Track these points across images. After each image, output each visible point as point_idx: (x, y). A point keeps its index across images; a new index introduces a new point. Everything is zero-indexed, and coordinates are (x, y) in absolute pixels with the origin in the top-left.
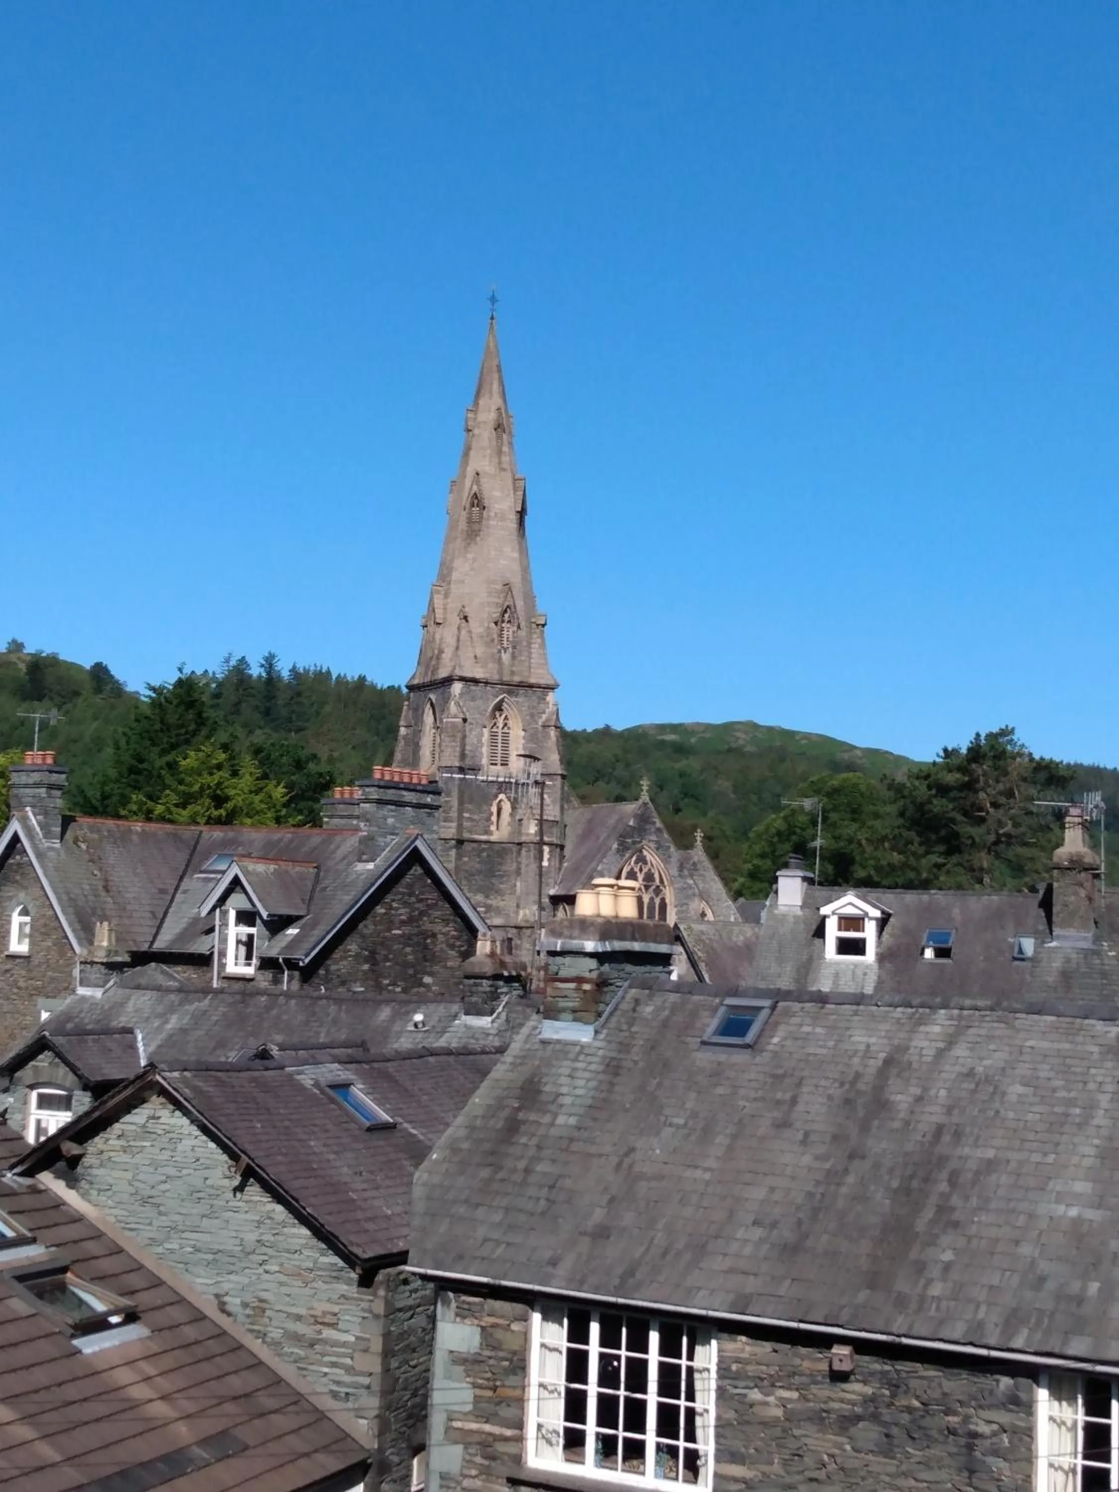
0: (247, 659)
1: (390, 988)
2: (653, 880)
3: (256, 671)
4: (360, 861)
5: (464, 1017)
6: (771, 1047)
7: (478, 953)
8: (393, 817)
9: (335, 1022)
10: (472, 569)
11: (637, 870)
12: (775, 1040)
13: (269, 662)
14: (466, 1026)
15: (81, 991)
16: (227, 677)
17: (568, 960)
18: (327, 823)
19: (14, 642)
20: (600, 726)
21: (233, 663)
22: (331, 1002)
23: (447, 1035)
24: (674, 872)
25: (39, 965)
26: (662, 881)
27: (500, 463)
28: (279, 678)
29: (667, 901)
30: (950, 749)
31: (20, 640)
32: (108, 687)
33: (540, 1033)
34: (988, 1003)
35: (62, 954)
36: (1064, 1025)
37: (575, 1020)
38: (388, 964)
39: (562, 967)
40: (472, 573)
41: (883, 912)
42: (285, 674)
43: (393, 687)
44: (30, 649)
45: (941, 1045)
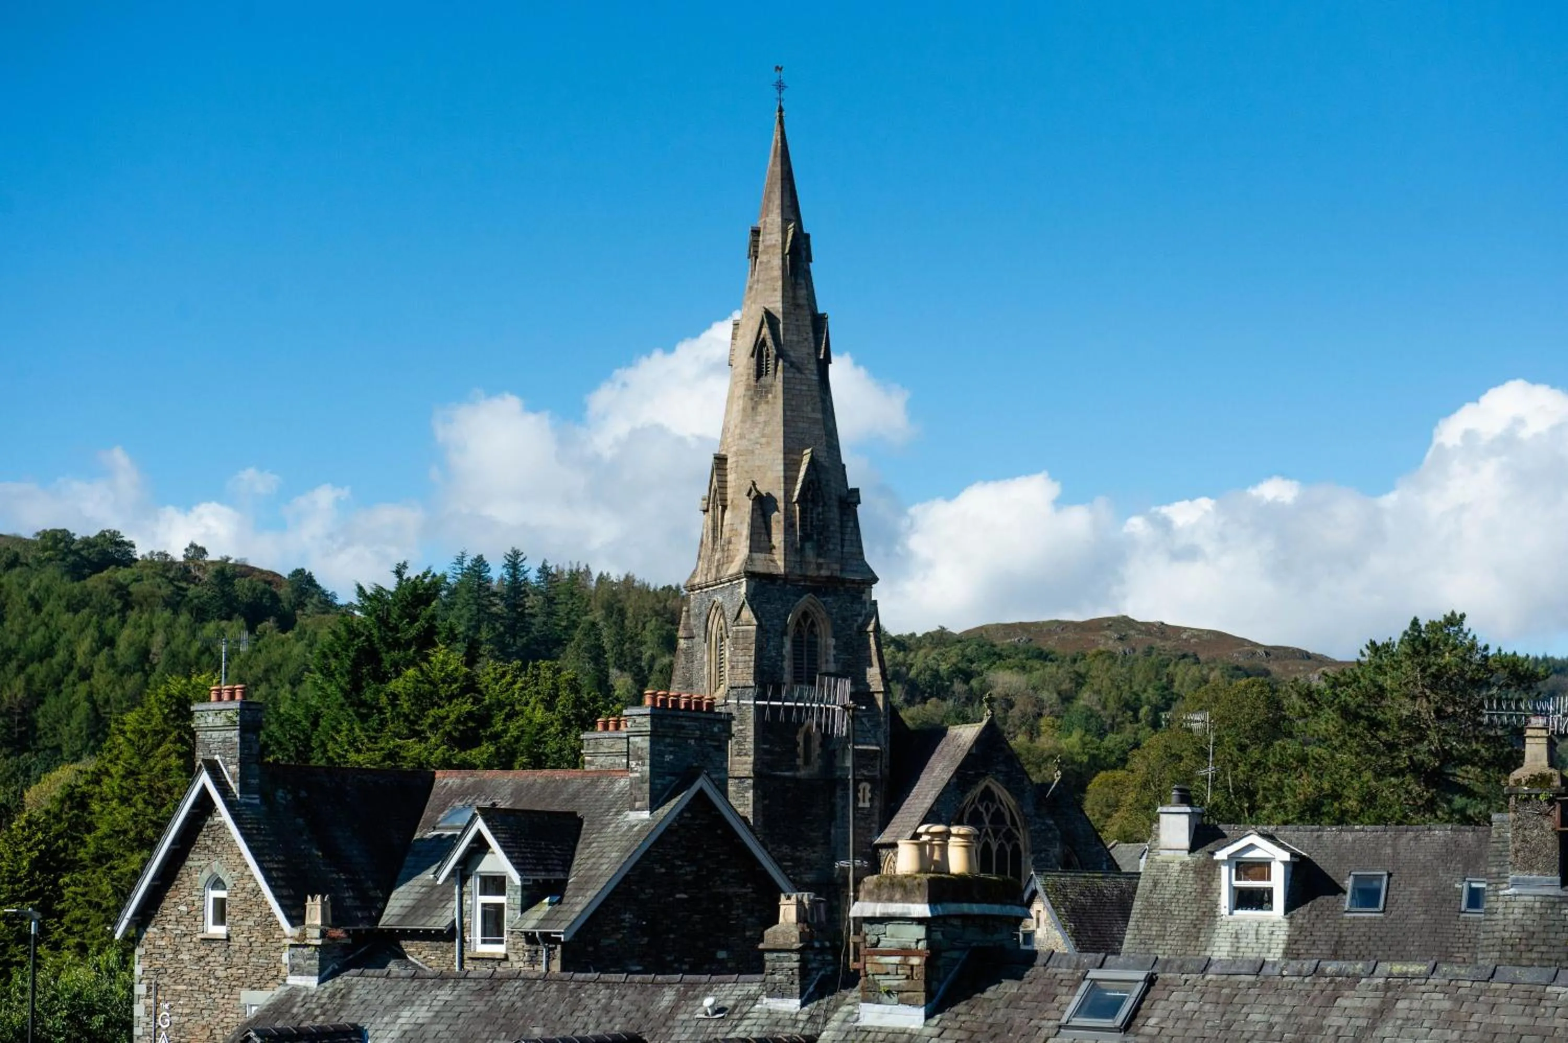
0: (485, 558)
1: (676, 965)
2: (1004, 822)
3: (497, 572)
4: (633, 809)
5: (765, 1000)
6: (1147, 1030)
7: (781, 920)
8: (671, 753)
9: (606, 1009)
10: (763, 436)
11: (981, 809)
12: (1152, 1021)
13: (514, 562)
14: (770, 1012)
15: (293, 980)
16: (461, 583)
17: (890, 928)
18: (591, 763)
19: (192, 546)
20: (933, 628)
21: (467, 563)
22: (601, 986)
23: (746, 1022)
24: (1029, 809)
25: (240, 950)
26: (1014, 822)
27: (795, 298)
28: (526, 582)
29: (1022, 847)
30: (1379, 644)
31: (199, 544)
32: (315, 600)
33: (857, 1020)
34: (1423, 968)
35: (268, 935)
36: (1521, 994)
37: (901, 1001)
38: (672, 936)
39: (882, 937)
40: (763, 440)
41: (1293, 854)
42: (533, 576)
43: (670, 588)
44: (213, 556)
45: (1363, 1022)
